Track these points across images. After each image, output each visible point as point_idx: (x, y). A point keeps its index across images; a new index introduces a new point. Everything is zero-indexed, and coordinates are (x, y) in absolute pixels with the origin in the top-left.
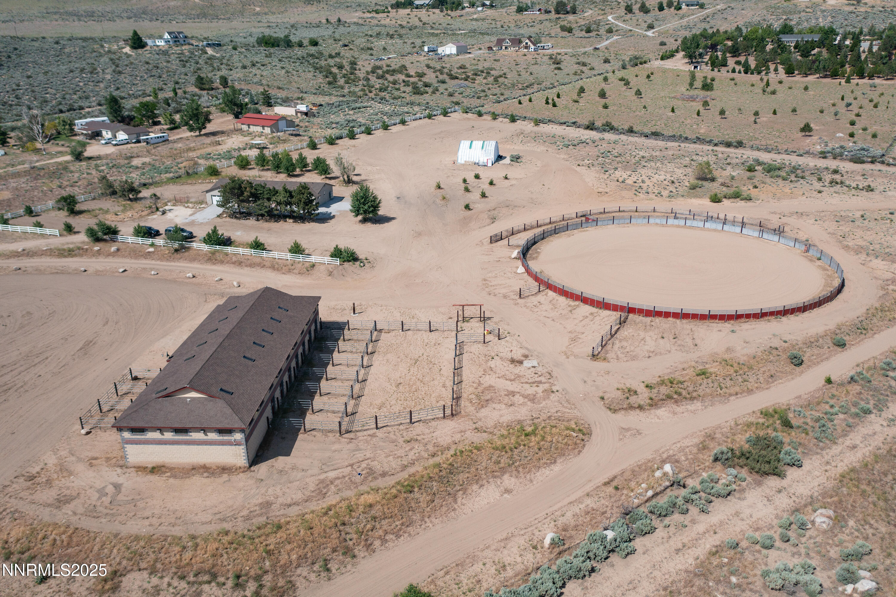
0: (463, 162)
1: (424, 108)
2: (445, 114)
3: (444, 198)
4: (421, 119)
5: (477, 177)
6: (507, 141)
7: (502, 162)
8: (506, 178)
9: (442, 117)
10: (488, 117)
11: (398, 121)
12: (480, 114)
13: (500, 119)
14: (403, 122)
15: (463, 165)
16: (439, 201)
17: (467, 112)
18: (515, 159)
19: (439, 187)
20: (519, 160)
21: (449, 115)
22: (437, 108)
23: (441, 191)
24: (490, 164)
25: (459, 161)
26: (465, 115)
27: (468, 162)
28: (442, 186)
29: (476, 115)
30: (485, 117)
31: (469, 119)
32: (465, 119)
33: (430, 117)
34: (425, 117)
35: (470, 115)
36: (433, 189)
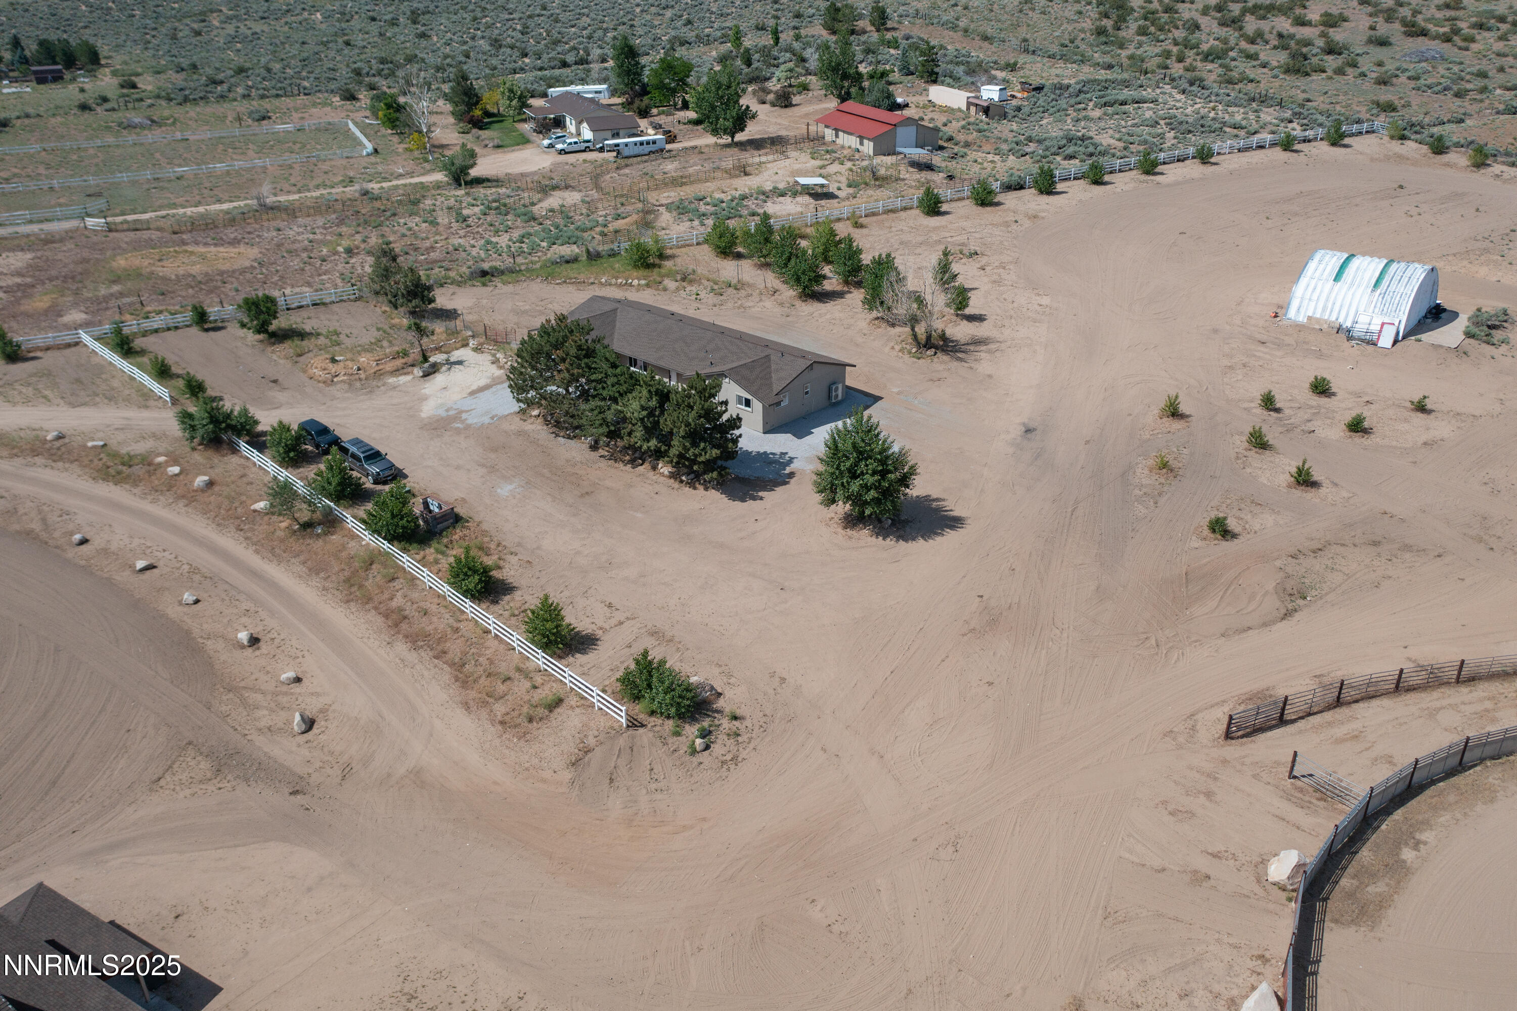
0: (1302, 319)
1: (1288, 114)
2: (1337, 139)
3: (1164, 465)
4: (1262, 147)
5: (1321, 388)
6: (1486, 251)
7: (1428, 337)
8: (1421, 408)
9: (1323, 148)
10: (1459, 158)
11: (1191, 150)
12: (1439, 148)
13: (1497, 168)
14: (1205, 156)
15: (1300, 328)
16: (1144, 475)
17: (1403, 138)
18: (1482, 331)
19: (1174, 412)
20: (1498, 335)
21: (1347, 141)
22: (1321, 119)
23: (1177, 425)
24: (1386, 341)
25: (1292, 314)
26: (1396, 147)
27: (1318, 321)
28: (1183, 408)
29: (1425, 149)
30: (1452, 157)
31: (1401, 158)
32: (1388, 158)
33: (1287, 145)
34: (1273, 145)
35: (1410, 146)
36: (1152, 416)
